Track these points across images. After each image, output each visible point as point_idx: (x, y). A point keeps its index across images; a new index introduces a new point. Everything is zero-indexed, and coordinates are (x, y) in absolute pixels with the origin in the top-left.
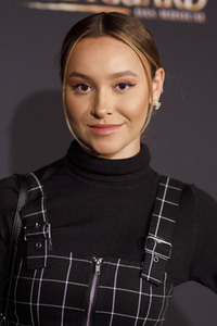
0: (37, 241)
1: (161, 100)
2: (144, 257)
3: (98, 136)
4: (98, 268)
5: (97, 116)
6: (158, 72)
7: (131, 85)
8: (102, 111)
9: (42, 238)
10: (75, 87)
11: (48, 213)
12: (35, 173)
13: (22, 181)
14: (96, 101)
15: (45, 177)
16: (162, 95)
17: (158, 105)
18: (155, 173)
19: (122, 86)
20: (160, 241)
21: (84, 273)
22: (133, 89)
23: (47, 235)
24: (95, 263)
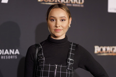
0: (41, 61)
1: (71, 25)
2: (67, 64)
3: (56, 32)
4: (56, 67)
5: (56, 27)
6: (70, 18)
7: (65, 20)
8: (58, 26)
9: (43, 61)
10: (51, 20)
11: (44, 55)
12: (40, 43)
13: (37, 45)
14: (56, 23)
15: (42, 44)
16: (71, 24)
17: (70, 26)
18: (69, 42)
19: (62, 20)
20: (71, 60)
21: (53, 69)
22: (65, 21)
23: (44, 60)
24: (55, 66)
